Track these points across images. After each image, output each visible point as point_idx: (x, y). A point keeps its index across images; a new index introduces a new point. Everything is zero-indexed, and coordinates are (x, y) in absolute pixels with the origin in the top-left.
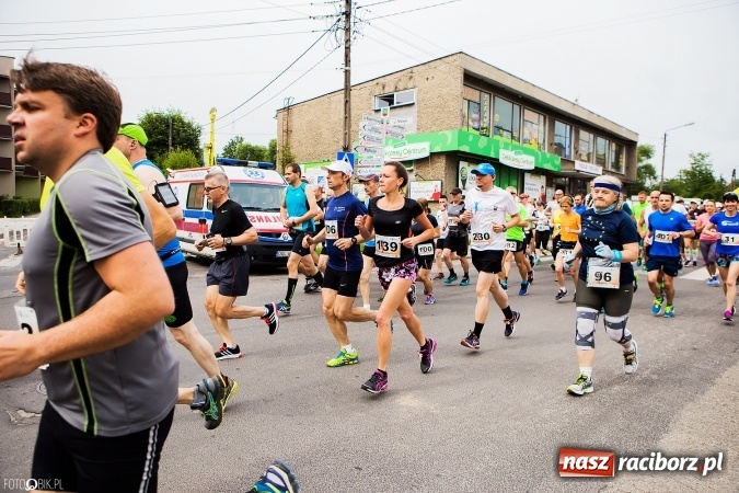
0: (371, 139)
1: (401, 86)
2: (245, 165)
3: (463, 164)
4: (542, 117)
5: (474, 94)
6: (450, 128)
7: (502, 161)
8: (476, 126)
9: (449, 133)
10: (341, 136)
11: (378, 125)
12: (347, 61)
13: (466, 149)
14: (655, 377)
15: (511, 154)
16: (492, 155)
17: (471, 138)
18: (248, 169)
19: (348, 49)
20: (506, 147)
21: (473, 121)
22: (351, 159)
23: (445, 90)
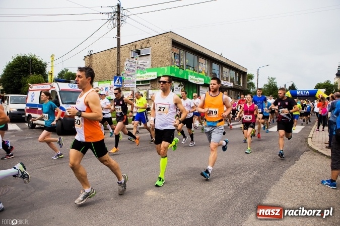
0: (130, 70)
1: (144, 46)
2: (69, 82)
4: (207, 62)
5: (177, 51)
6: (166, 65)
7: (190, 80)
8: (178, 64)
9: (166, 68)
10: (116, 69)
11: (133, 64)
12: (119, 34)
13: (173, 75)
14: (259, 175)
15: (194, 77)
16: (185, 78)
17: (176, 70)
18: (71, 84)
19: (119, 28)
20: (191, 74)
21: (177, 62)
22: (121, 79)
23: (164, 49)
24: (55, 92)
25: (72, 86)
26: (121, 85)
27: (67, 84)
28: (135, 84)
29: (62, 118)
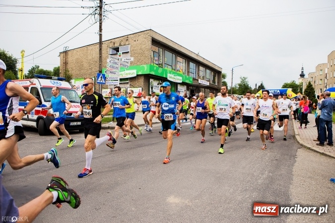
0: (113, 67)
1: (122, 43)
2: (51, 78)
3: (151, 80)
5: (156, 49)
6: (145, 63)
7: (169, 79)
8: (157, 63)
9: (145, 66)
10: (98, 64)
11: (116, 61)
12: (101, 30)
13: (153, 73)
15: (172, 76)
16: (164, 76)
17: (155, 68)
18: (52, 81)
19: (101, 24)
20: (170, 73)
21: (156, 61)
22: (104, 76)
23: (143, 46)
24: (36, 89)
25: (55, 83)
26: (104, 82)
27: (48, 81)
28: (119, 82)
29: (45, 117)
